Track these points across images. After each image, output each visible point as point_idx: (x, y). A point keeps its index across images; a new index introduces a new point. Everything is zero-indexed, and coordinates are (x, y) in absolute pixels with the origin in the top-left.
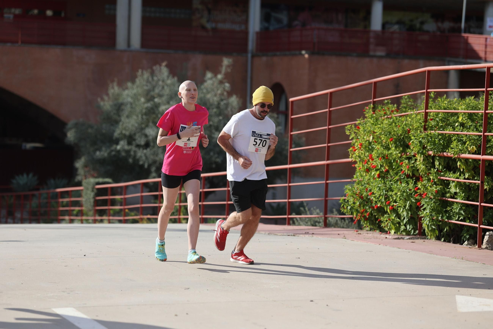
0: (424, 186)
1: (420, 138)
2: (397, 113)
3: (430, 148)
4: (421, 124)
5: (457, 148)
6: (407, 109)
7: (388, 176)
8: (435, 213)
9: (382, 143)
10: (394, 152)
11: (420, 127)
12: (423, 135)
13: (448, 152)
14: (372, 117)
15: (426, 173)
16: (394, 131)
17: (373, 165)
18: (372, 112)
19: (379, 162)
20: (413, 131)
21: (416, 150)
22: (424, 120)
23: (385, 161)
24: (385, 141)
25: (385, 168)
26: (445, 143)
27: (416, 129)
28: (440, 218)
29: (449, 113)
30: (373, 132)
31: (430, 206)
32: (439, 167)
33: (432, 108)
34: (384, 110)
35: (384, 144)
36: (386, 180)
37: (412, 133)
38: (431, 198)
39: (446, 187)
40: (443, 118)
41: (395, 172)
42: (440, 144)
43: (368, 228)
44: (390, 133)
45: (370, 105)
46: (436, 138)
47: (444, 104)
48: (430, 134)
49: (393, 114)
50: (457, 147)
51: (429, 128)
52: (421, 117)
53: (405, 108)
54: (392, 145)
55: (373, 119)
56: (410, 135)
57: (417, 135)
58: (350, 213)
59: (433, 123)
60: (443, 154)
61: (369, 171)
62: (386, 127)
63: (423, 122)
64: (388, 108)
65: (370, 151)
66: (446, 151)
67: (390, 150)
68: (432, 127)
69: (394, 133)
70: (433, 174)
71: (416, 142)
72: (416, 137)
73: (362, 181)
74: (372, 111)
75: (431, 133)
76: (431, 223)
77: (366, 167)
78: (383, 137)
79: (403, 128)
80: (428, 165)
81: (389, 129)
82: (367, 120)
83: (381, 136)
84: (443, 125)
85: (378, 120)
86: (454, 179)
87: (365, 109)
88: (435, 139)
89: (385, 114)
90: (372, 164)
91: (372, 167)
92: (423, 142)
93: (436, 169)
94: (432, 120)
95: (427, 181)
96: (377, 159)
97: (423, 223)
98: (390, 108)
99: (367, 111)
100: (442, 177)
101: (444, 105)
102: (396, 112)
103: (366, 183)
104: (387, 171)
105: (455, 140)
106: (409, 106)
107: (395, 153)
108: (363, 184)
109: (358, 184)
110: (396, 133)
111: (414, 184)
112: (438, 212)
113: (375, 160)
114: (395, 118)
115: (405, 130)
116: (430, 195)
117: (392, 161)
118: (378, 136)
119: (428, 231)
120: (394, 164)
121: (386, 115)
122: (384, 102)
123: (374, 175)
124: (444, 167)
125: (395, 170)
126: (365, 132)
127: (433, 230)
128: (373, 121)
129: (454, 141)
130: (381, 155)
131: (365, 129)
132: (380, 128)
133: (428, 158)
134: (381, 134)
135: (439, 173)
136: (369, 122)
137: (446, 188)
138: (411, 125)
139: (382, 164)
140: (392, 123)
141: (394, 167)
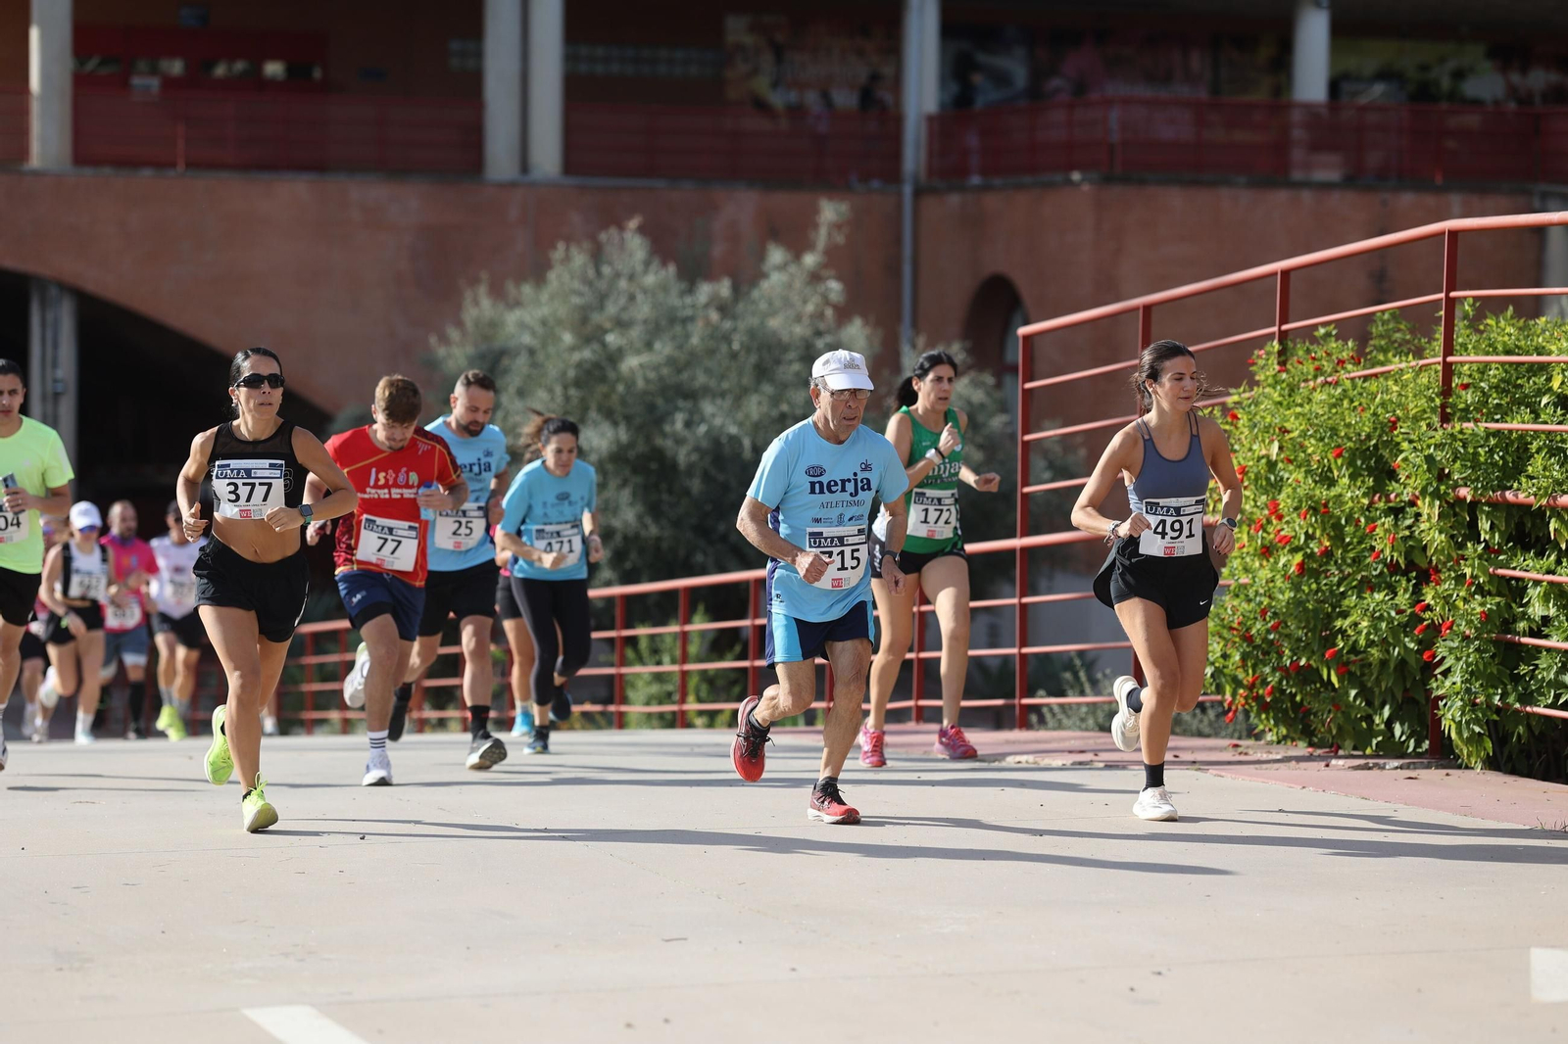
0: (1446, 599)
1: (1429, 447)
2: (1355, 369)
3: (1462, 479)
4: (1432, 400)
5: (1547, 477)
6: (1390, 355)
7: (1329, 568)
8: (1481, 685)
9: (1309, 465)
10: (1349, 492)
11: (1428, 410)
12: (1439, 435)
13: (1518, 489)
14: (1276, 382)
15: (1449, 558)
16: (1348, 425)
17: (1282, 533)
18: (1277, 367)
19: (1299, 524)
20: (1406, 425)
21: (1416, 483)
22: (1441, 390)
23: (1319, 521)
24: (1318, 458)
25: (1320, 543)
26: (1510, 460)
27: (1416, 419)
28: (1496, 700)
29: (1523, 363)
30: (1280, 429)
31: (1466, 661)
32: (1490, 538)
33: (1466, 349)
34: (1314, 359)
35: (1315, 466)
36: (1324, 582)
37: (1402, 430)
38: (1468, 637)
39: (1515, 602)
40: (1502, 380)
41: (1351, 555)
42: (1491, 463)
43: (1271, 734)
44: (1334, 431)
45: (1269, 343)
46: (1481, 446)
47: (1503, 336)
48: (1461, 432)
49: (1343, 372)
50: (1547, 474)
51: (1458, 414)
52: (1431, 379)
53: (1385, 351)
54: (1340, 469)
55: (1279, 388)
56: (1398, 436)
57: (1418, 436)
58: (1213, 688)
59: (1469, 397)
60: (1503, 496)
61: (1271, 555)
62: (1321, 412)
63: (1437, 395)
64: (1326, 352)
65: (1273, 490)
66: (1511, 488)
67: (1335, 486)
68: (1466, 410)
69: (1347, 430)
70: (1473, 559)
71: (1417, 459)
72: (1415, 444)
73: (1248, 587)
74: (1276, 362)
75: (1465, 431)
76: (1467, 717)
77: (1259, 542)
78: (1312, 445)
79: (1375, 414)
80: (1455, 532)
81: (1329, 418)
82: (1261, 389)
83: (1307, 443)
84: (1503, 402)
85: (1296, 390)
86: (1540, 577)
87: (1254, 357)
88: (1475, 448)
89: (1319, 373)
90: (1279, 531)
91: (1280, 541)
92: (1439, 458)
93: (1483, 545)
94: (1465, 387)
95: (1453, 582)
96: (1295, 515)
97: (1443, 715)
98: (1334, 351)
99: (1261, 362)
100: (1501, 568)
101: (1506, 338)
102: (1354, 364)
103: (1261, 591)
104: (1328, 554)
105: (1538, 451)
106: (1396, 345)
107: (1349, 495)
108: (1252, 595)
109: (1237, 596)
110: (1352, 430)
111: (1413, 593)
112: (1491, 682)
113: (1287, 518)
114: (1348, 383)
115: (1381, 423)
116: (1462, 628)
117: (1343, 522)
118: (1299, 440)
119: (1459, 742)
120: (1347, 529)
121: (1322, 375)
122: (1316, 334)
123: (1285, 565)
124: (1506, 537)
125: (1352, 549)
126: (1256, 430)
127: (1475, 740)
128: (1281, 395)
129: (1536, 455)
130: (1307, 502)
131: (1255, 420)
132: (1301, 418)
133: (1457, 510)
134: (1305, 435)
135: (1493, 556)
136: (1267, 397)
137: (1514, 605)
138: (1399, 405)
139: (1310, 531)
140: (1342, 400)
141: (1348, 540)
